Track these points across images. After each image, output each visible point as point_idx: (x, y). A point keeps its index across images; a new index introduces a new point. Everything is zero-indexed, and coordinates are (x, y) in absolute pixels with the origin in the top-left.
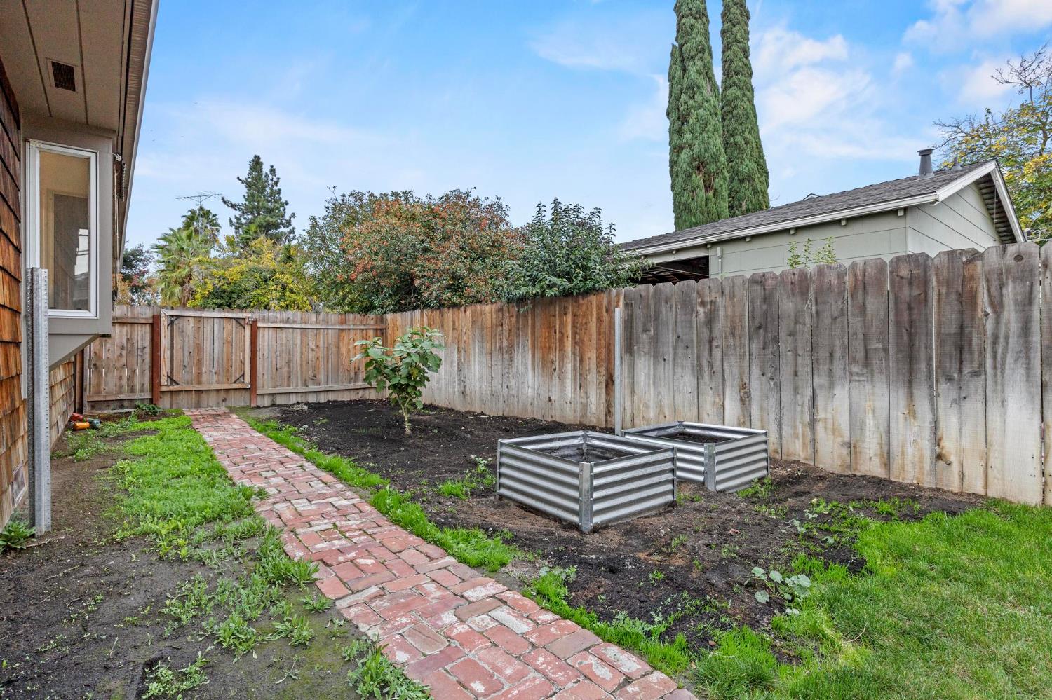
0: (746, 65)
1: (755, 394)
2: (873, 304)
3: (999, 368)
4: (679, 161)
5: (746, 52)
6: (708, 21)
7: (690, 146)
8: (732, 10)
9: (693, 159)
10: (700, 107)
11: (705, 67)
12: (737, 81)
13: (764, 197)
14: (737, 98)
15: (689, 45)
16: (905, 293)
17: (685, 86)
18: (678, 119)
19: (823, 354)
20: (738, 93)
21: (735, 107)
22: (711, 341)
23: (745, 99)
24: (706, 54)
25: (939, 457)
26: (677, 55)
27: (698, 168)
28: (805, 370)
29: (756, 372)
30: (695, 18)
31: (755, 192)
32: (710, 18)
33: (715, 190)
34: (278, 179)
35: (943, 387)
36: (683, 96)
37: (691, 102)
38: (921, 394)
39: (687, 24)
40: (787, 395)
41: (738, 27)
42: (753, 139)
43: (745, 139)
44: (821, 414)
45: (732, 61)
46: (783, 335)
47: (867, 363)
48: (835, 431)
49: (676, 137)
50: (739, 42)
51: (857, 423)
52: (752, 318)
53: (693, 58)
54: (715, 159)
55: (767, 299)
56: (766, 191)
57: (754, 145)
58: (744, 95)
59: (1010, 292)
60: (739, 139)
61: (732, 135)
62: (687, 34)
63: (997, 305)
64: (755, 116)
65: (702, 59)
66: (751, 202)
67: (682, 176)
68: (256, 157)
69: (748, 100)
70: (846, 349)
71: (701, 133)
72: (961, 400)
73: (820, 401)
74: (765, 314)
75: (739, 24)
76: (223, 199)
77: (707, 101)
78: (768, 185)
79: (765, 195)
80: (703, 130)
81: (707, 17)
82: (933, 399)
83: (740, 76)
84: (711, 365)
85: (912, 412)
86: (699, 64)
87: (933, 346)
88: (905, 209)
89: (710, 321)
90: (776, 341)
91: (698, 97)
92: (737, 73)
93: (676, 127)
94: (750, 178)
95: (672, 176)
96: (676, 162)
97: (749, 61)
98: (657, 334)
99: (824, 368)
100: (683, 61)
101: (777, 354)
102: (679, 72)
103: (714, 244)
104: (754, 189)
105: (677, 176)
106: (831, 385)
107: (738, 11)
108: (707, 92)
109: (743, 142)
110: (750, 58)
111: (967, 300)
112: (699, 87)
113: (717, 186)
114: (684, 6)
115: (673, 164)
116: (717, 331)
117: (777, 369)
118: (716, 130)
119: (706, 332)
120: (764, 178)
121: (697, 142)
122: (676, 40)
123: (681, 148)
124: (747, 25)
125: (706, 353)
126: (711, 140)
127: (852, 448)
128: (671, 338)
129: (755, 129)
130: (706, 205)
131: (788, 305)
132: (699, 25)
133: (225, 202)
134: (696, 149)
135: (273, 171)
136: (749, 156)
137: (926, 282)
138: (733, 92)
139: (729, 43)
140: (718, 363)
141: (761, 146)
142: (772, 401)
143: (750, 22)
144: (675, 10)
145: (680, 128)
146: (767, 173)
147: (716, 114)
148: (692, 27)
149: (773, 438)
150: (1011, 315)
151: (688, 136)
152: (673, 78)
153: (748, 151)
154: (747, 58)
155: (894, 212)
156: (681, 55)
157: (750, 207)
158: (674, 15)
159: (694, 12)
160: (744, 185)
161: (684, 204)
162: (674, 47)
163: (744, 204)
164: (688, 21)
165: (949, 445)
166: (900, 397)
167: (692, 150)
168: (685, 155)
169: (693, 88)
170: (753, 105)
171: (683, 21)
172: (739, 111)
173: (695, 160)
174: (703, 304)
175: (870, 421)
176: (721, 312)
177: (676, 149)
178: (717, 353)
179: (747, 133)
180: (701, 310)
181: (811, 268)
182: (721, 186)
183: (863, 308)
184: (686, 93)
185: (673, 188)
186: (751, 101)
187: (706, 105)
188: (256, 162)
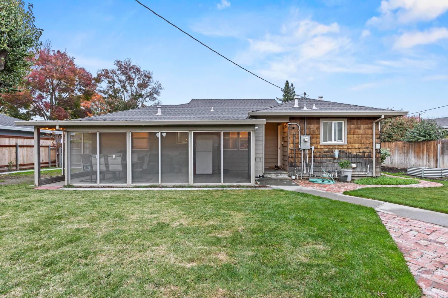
34: (294, 87)
135: (292, 85)
188: (287, 83)
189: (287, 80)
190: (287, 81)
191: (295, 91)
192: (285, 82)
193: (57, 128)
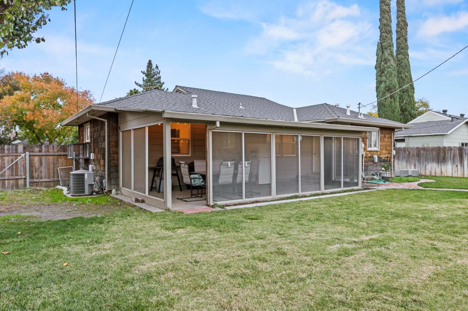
0: (406, 45)
1: (417, 165)
2: (434, 153)
3: (448, 161)
4: (380, 87)
5: (406, 40)
6: (392, 33)
7: (385, 82)
8: (401, 23)
9: (386, 87)
10: (389, 67)
11: (391, 52)
12: (402, 52)
13: (412, 98)
14: (402, 59)
15: (385, 43)
16: (438, 151)
17: (383, 59)
18: (380, 71)
19: (427, 159)
20: (403, 57)
21: (402, 62)
22: (409, 157)
23: (405, 59)
24: (392, 47)
25: (442, 172)
26: (380, 46)
27: (388, 90)
28: (424, 161)
29: (417, 162)
30: (387, 33)
31: (409, 96)
32: (393, 32)
33: (394, 99)
34: (160, 71)
35: (442, 163)
36: (382, 63)
37: (386, 65)
38: (440, 164)
39: (384, 35)
40: (422, 165)
41: (403, 30)
42: (408, 75)
43: (405, 75)
44: (427, 168)
45: (400, 44)
46: (421, 156)
47: (433, 160)
48: (429, 170)
49: (379, 78)
50: (403, 36)
51: (431, 169)
52: (416, 153)
53: (386, 49)
54: (394, 87)
55: (419, 151)
56: (413, 96)
57: (409, 78)
58: (405, 58)
59: (449, 152)
60: (403, 75)
61: (400, 74)
62: (384, 39)
63: (448, 153)
64: (409, 66)
65: (390, 49)
66: (407, 100)
67: (381, 93)
68: (149, 60)
69: (407, 60)
70: (430, 158)
71: (389, 78)
72: (444, 165)
73: (427, 166)
74: (418, 153)
75: (404, 29)
76: (135, 82)
77: (392, 65)
78: (414, 93)
79: (413, 97)
80: (390, 76)
81: (392, 32)
82: (441, 165)
83: (404, 50)
84: (409, 161)
85: (438, 167)
86: (389, 51)
87: (441, 158)
88: (443, 135)
89: (409, 154)
90: (420, 157)
91: (389, 64)
92: (403, 49)
93: (379, 74)
94: (407, 91)
95: (377, 92)
96: (379, 87)
97: (407, 44)
98: (399, 155)
99: (427, 161)
100: (382, 49)
101: (420, 159)
102: (381, 53)
103: (406, 137)
104: (409, 95)
105: (379, 92)
106: (428, 164)
107: (403, 24)
108: (392, 62)
109: (404, 77)
110: (408, 42)
111: (445, 153)
112: (388, 60)
113: (395, 97)
114: (384, 29)
115: (377, 88)
116: (410, 155)
117: (420, 162)
118: (395, 76)
119: (408, 156)
120: (412, 90)
121: (388, 81)
122: (380, 40)
123: (381, 82)
124: (407, 29)
125: (408, 159)
126: (393, 80)
127: (431, 172)
128: (401, 156)
129: (409, 71)
130: (391, 104)
131: (422, 152)
132: (389, 36)
133: (136, 84)
134: (387, 83)
135: (157, 67)
136: (407, 82)
137: (440, 150)
138: (400, 56)
139: (399, 36)
140: (410, 160)
141: (412, 78)
142: (419, 166)
143: (408, 27)
144: (379, 28)
145: (381, 75)
146: (414, 88)
147: (395, 70)
148: (386, 37)
149: (420, 172)
150: (449, 155)
151: (384, 78)
152: (378, 55)
153: (407, 80)
154: (406, 42)
155: (441, 135)
156: (382, 46)
157: (407, 102)
158: (379, 30)
159: (387, 31)
160: (404, 94)
161: (382, 103)
162: (378, 42)
163: (404, 101)
164: (384, 34)
165: (443, 171)
166: (437, 165)
167: (386, 84)
168: (383, 85)
169: (386, 60)
170: (409, 61)
171: (383, 34)
172: (403, 64)
173: (387, 87)
174: (408, 151)
175: (433, 168)
176: (411, 152)
177: (379, 83)
178: (410, 159)
179: (406, 73)
180: (407, 152)
181: (425, 147)
182: (397, 97)
183: (433, 153)
184: (383, 62)
185: (377, 96)
186: (408, 60)
187: (391, 67)
188: (150, 63)
189: (150, 59)
190: (150, 61)
191: (160, 77)
192: (148, 61)
193: (218, 124)
